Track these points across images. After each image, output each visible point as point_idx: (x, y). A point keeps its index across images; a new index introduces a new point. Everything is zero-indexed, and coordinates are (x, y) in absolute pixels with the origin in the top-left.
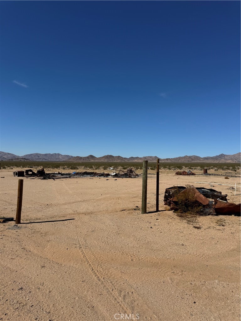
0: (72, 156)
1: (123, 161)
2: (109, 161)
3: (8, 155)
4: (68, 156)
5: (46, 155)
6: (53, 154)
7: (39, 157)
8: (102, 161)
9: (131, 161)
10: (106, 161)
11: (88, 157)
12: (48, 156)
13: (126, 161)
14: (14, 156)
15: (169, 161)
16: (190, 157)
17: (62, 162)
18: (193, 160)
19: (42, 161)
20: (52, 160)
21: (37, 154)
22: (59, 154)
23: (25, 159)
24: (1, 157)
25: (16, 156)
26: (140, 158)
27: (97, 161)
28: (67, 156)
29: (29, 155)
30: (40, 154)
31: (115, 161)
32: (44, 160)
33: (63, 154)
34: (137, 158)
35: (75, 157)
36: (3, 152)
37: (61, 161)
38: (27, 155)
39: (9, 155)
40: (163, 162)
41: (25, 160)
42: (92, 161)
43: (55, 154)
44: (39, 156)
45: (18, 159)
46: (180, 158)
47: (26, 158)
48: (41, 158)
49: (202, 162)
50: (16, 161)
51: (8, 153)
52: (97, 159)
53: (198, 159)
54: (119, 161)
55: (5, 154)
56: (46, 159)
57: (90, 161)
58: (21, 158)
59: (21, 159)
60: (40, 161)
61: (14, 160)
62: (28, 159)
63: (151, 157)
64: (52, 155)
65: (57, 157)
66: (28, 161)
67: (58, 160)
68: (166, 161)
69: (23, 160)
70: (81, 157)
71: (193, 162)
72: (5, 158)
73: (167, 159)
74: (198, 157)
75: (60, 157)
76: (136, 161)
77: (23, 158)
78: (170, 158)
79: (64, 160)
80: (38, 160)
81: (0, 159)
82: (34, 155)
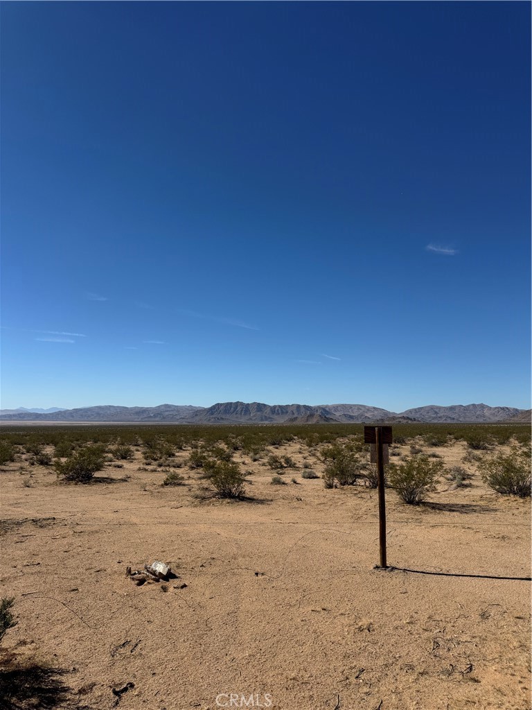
0: (517, 410)
3: (373, 412)
4: (507, 408)
5: (452, 408)
6: (468, 406)
7: (436, 413)
12: (457, 410)
14: (386, 413)
17: (494, 424)
19: (445, 422)
20: (468, 420)
21: (432, 408)
22: (482, 406)
23: (408, 418)
24: (362, 415)
25: (389, 413)
28: (503, 409)
29: (415, 410)
30: (440, 408)
32: (449, 421)
33: (493, 406)
36: (364, 406)
37: (489, 421)
38: (410, 411)
39: (376, 412)
41: (410, 422)
43: (474, 405)
44: (437, 410)
45: (394, 418)
47: (410, 416)
48: (442, 414)
50: (390, 422)
51: (374, 408)
55: (369, 409)
56: (454, 419)
58: (401, 418)
59: (400, 420)
60: (441, 422)
61: (387, 422)
62: (415, 420)
64: (466, 408)
65: (478, 413)
66: (415, 422)
67: (481, 420)
69: (406, 421)
72: (369, 418)
75: (487, 413)
77: (403, 418)
79: (497, 419)
80: (436, 421)
81: (360, 420)
82: (427, 409)
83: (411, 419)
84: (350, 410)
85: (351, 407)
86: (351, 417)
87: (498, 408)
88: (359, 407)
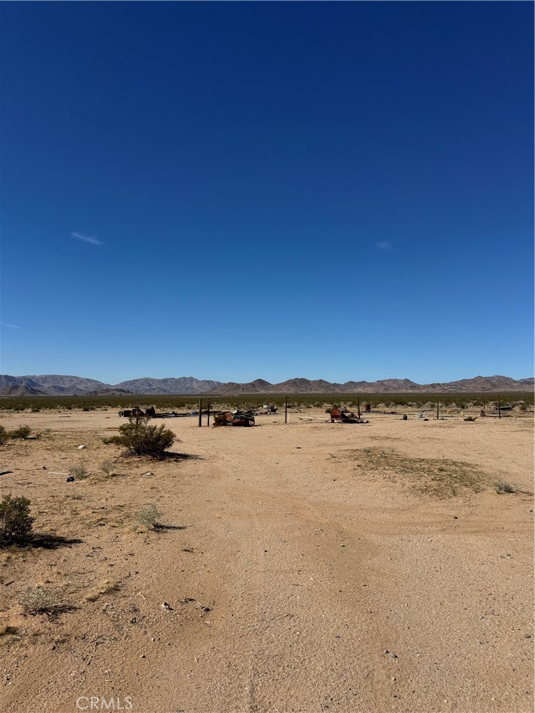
0: (219, 383)
1: (330, 392)
2: (300, 392)
3: (87, 383)
4: (212, 381)
5: (165, 381)
6: (180, 379)
7: (150, 385)
8: (285, 391)
9: (347, 391)
10: (292, 391)
11: (252, 385)
12: (169, 383)
13: (338, 391)
14: (100, 385)
15: (438, 391)
16: (488, 380)
17: (199, 395)
18: (494, 386)
19: (158, 394)
20: (178, 392)
21: (147, 381)
22: (192, 379)
23: (122, 390)
24: (74, 387)
25: (104, 384)
26: (370, 383)
27: (271, 392)
28: (208, 382)
29: (130, 382)
30: (154, 380)
31: (313, 392)
32: (161, 393)
33: (201, 379)
34: (363, 384)
35: (225, 384)
36: (77, 378)
37: (196, 393)
38: (126, 383)
39: (90, 384)
40: (424, 391)
41: (123, 394)
42: (263, 392)
43: (184, 378)
44: (151, 383)
45: (108, 390)
46: (464, 382)
47: (125, 388)
48: (155, 387)
49: (515, 390)
50: (104, 394)
51: (88, 380)
52: (273, 387)
53: (506, 384)
54: (320, 391)
55: (82, 381)
56: (165, 391)
57: (258, 393)
58: (115, 390)
59: (114, 392)
60: (154, 393)
61: (100, 395)
62: (128, 392)
63: (395, 381)
64: (178, 381)
65: (188, 385)
66: (128, 394)
67: (189, 392)
68: (431, 390)
69: (119, 393)
70: (238, 385)
71: (495, 390)
72: (81, 390)
73: (433, 386)
74: (507, 378)
75: (195, 385)
76: (360, 390)
77: (117, 390)
78: (440, 383)
79: (203, 391)
80: (147, 393)
81: (71, 392)
82: (142, 381)
83: (125, 392)
84: (61, 382)
85: (62, 378)
86: (62, 389)
87: (204, 381)
88: (71, 378)
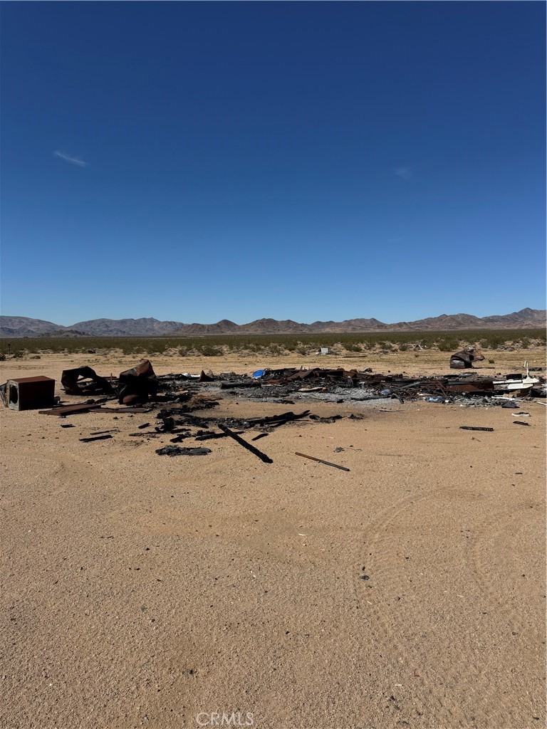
0: (182, 324)
1: (299, 333)
2: (267, 333)
3: (38, 325)
4: (174, 323)
5: (123, 322)
6: (139, 320)
7: (107, 326)
8: (251, 332)
9: (316, 331)
10: (259, 332)
11: (218, 325)
12: (128, 324)
13: (306, 331)
14: (52, 326)
15: (404, 329)
16: (453, 318)
17: (161, 337)
18: (460, 324)
19: (116, 335)
20: (138, 334)
21: (103, 321)
22: (152, 320)
23: (77, 332)
24: (24, 329)
25: (57, 326)
26: (337, 323)
27: (238, 333)
28: (170, 323)
29: (86, 323)
30: (111, 321)
31: (281, 332)
32: (120, 335)
33: (162, 320)
34: (330, 323)
35: (189, 325)
36: (27, 319)
37: (158, 334)
38: (80, 324)
39: (41, 325)
40: (391, 330)
41: (78, 336)
42: (229, 333)
43: (144, 319)
44: (108, 324)
45: (61, 332)
46: (429, 321)
47: (79, 330)
48: (113, 328)
49: (480, 328)
50: (57, 336)
51: (39, 321)
52: (240, 328)
53: (471, 322)
54: (289, 332)
55: (32, 322)
56: (124, 332)
57: (224, 334)
58: (69, 331)
59: (68, 334)
60: (111, 335)
61: (53, 337)
62: (84, 333)
63: (362, 321)
64: (138, 322)
65: (148, 326)
66: (84, 336)
67: (150, 334)
68: (398, 329)
69: (74, 335)
70: (203, 326)
71: (461, 328)
72: (32, 332)
73: (400, 325)
74: (471, 316)
75: (156, 326)
76: (328, 330)
77: (72, 331)
78: (407, 322)
79: (165, 332)
80: (106, 335)
81: (22, 334)
82: (98, 322)
83: (80, 333)
84: (10, 323)
85: (10, 319)
86: (11, 331)
87: (166, 322)
88: (21, 320)
